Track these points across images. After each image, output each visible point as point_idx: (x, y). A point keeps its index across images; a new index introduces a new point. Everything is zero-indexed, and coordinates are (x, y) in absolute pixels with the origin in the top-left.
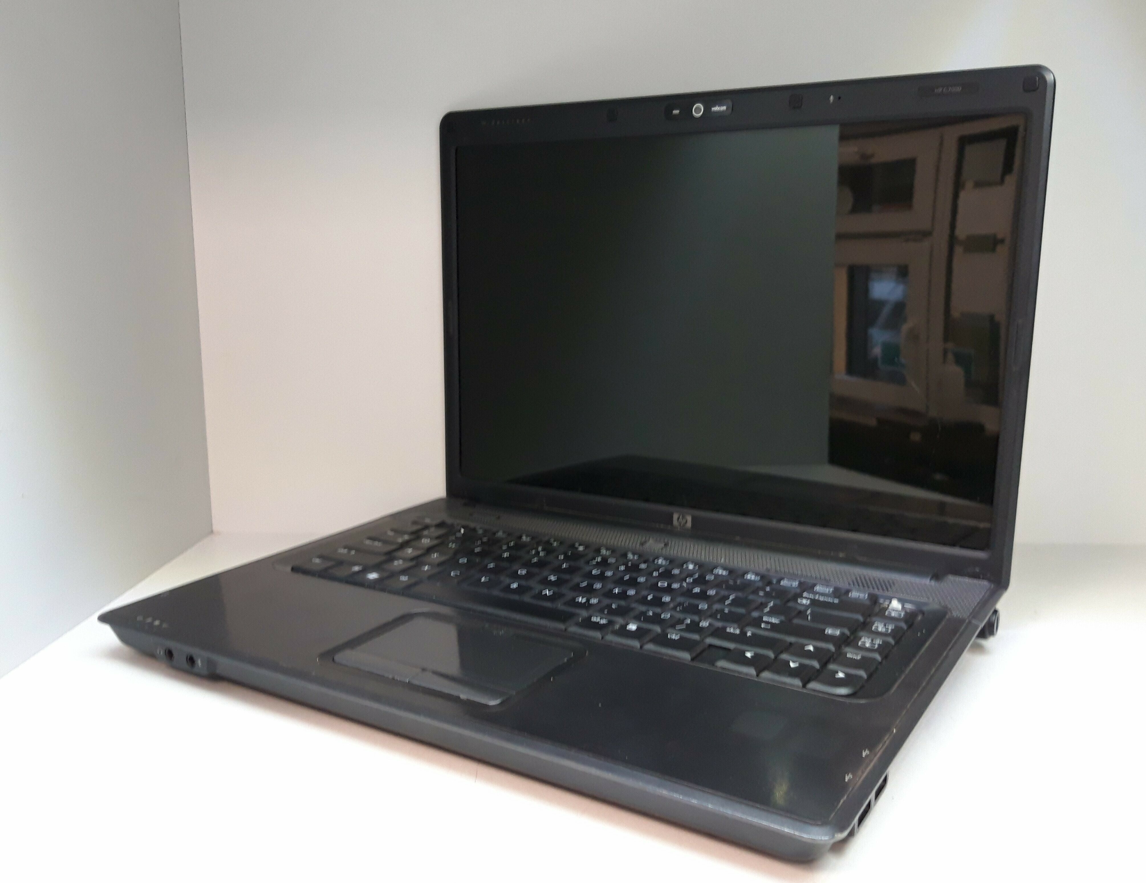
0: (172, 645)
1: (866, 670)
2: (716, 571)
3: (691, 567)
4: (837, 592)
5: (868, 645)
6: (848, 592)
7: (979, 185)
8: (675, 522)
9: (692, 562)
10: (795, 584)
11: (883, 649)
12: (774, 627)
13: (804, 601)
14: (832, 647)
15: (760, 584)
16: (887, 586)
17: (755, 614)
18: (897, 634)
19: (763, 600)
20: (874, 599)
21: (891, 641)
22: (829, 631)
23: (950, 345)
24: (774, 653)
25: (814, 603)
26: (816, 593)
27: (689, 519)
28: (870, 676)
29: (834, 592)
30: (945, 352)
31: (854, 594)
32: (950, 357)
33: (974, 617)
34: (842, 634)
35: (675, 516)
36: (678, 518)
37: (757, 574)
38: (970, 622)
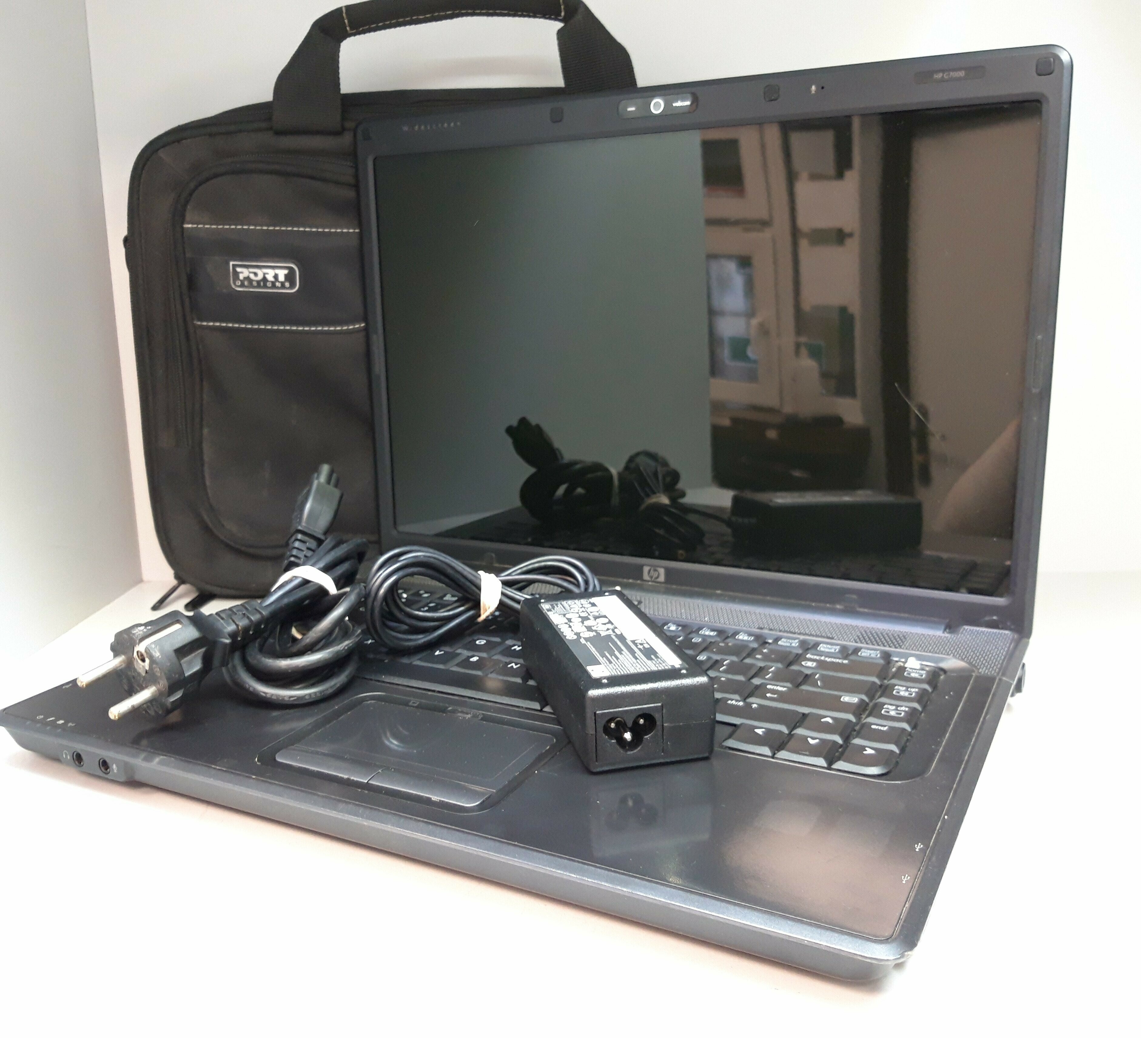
0: (80, 747)
1: (896, 744)
2: (701, 632)
3: (673, 628)
4: (845, 652)
5: (893, 713)
6: (856, 650)
7: (815, 177)
8: (646, 577)
9: (674, 624)
10: (795, 643)
11: (912, 717)
12: (782, 697)
13: (809, 664)
14: (852, 718)
15: (755, 645)
16: (899, 640)
17: (756, 681)
18: (922, 697)
19: (762, 664)
20: (887, 656)
21: (916, 705)
22: (846, 698)
23: (803, 339)
24: (788, 727)
25: (821, 664)
26: (821, 654)
27: (662, 571)
28: (903, 750)
29: (841, 651)
30: (798, 346)
31: (864, 653)
32: (804, 351)
33: (1004, 674)
34: (862, 701)
35: (646, 569)
36: (649, 571)
37: (750, 634)
38: (1000, 680)
